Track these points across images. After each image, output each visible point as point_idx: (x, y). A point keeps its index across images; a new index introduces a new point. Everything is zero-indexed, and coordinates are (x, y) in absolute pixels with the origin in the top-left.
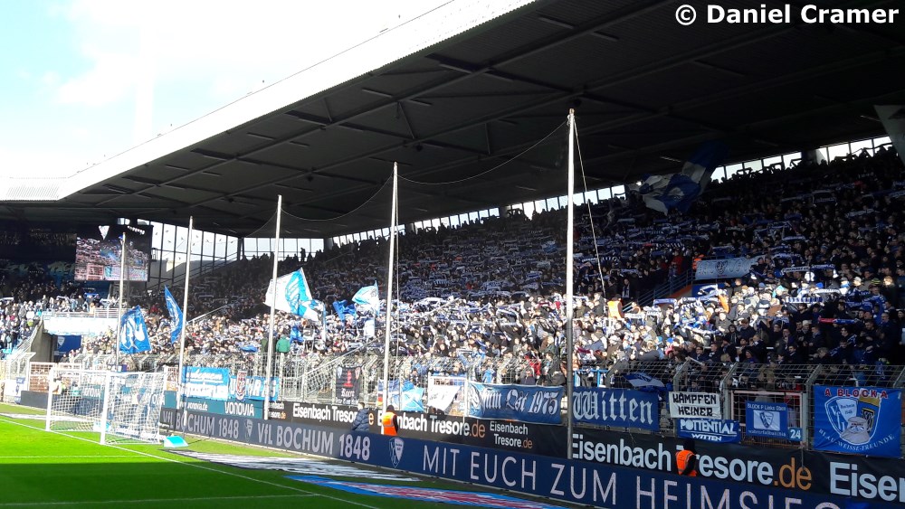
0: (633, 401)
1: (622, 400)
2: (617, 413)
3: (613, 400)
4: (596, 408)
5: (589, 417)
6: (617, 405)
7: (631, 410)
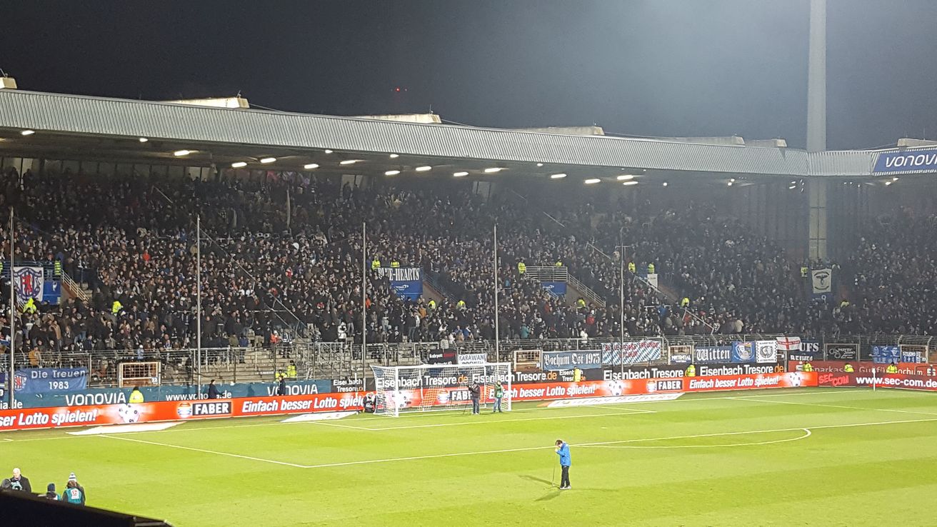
0: (723, 351)
1: (718, 351)
2: (716, 356)
3: (714, 352)
4: (707, 356)
5: (704, 360)
6: (716, 353)
7: (722, 355)
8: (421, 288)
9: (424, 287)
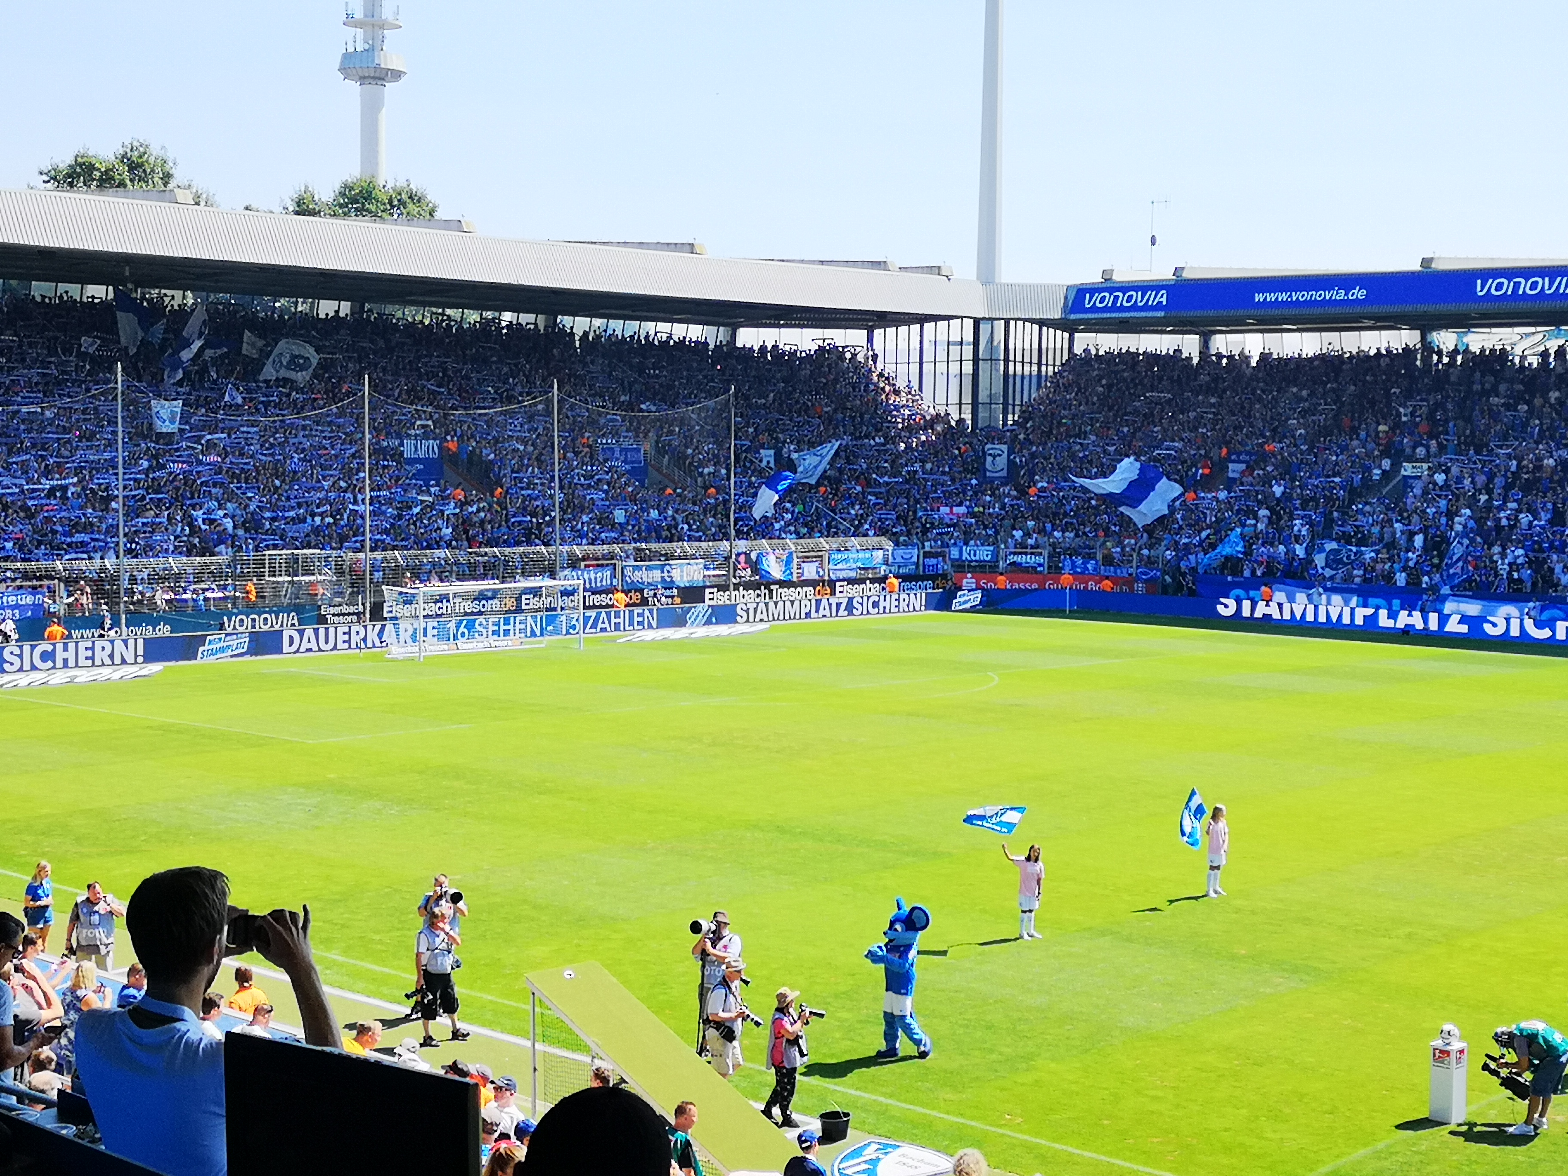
7: (599, 580)
8: (442, 468)
9: (445, 467)
